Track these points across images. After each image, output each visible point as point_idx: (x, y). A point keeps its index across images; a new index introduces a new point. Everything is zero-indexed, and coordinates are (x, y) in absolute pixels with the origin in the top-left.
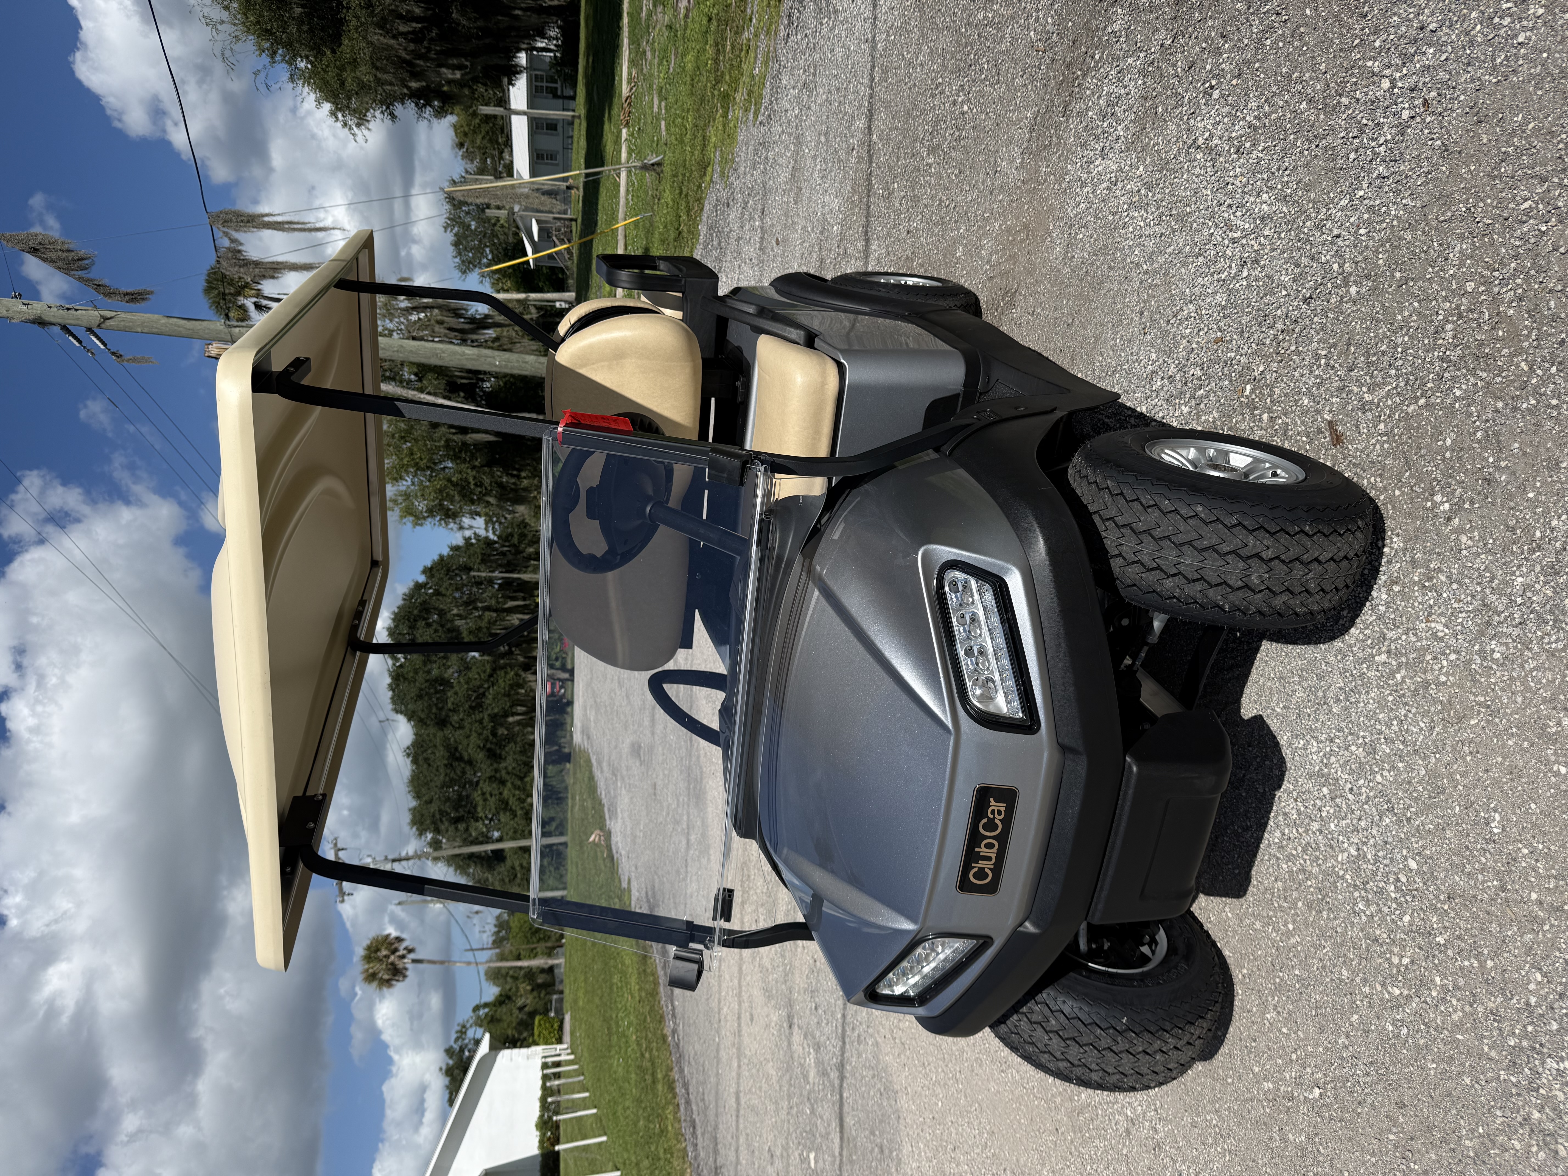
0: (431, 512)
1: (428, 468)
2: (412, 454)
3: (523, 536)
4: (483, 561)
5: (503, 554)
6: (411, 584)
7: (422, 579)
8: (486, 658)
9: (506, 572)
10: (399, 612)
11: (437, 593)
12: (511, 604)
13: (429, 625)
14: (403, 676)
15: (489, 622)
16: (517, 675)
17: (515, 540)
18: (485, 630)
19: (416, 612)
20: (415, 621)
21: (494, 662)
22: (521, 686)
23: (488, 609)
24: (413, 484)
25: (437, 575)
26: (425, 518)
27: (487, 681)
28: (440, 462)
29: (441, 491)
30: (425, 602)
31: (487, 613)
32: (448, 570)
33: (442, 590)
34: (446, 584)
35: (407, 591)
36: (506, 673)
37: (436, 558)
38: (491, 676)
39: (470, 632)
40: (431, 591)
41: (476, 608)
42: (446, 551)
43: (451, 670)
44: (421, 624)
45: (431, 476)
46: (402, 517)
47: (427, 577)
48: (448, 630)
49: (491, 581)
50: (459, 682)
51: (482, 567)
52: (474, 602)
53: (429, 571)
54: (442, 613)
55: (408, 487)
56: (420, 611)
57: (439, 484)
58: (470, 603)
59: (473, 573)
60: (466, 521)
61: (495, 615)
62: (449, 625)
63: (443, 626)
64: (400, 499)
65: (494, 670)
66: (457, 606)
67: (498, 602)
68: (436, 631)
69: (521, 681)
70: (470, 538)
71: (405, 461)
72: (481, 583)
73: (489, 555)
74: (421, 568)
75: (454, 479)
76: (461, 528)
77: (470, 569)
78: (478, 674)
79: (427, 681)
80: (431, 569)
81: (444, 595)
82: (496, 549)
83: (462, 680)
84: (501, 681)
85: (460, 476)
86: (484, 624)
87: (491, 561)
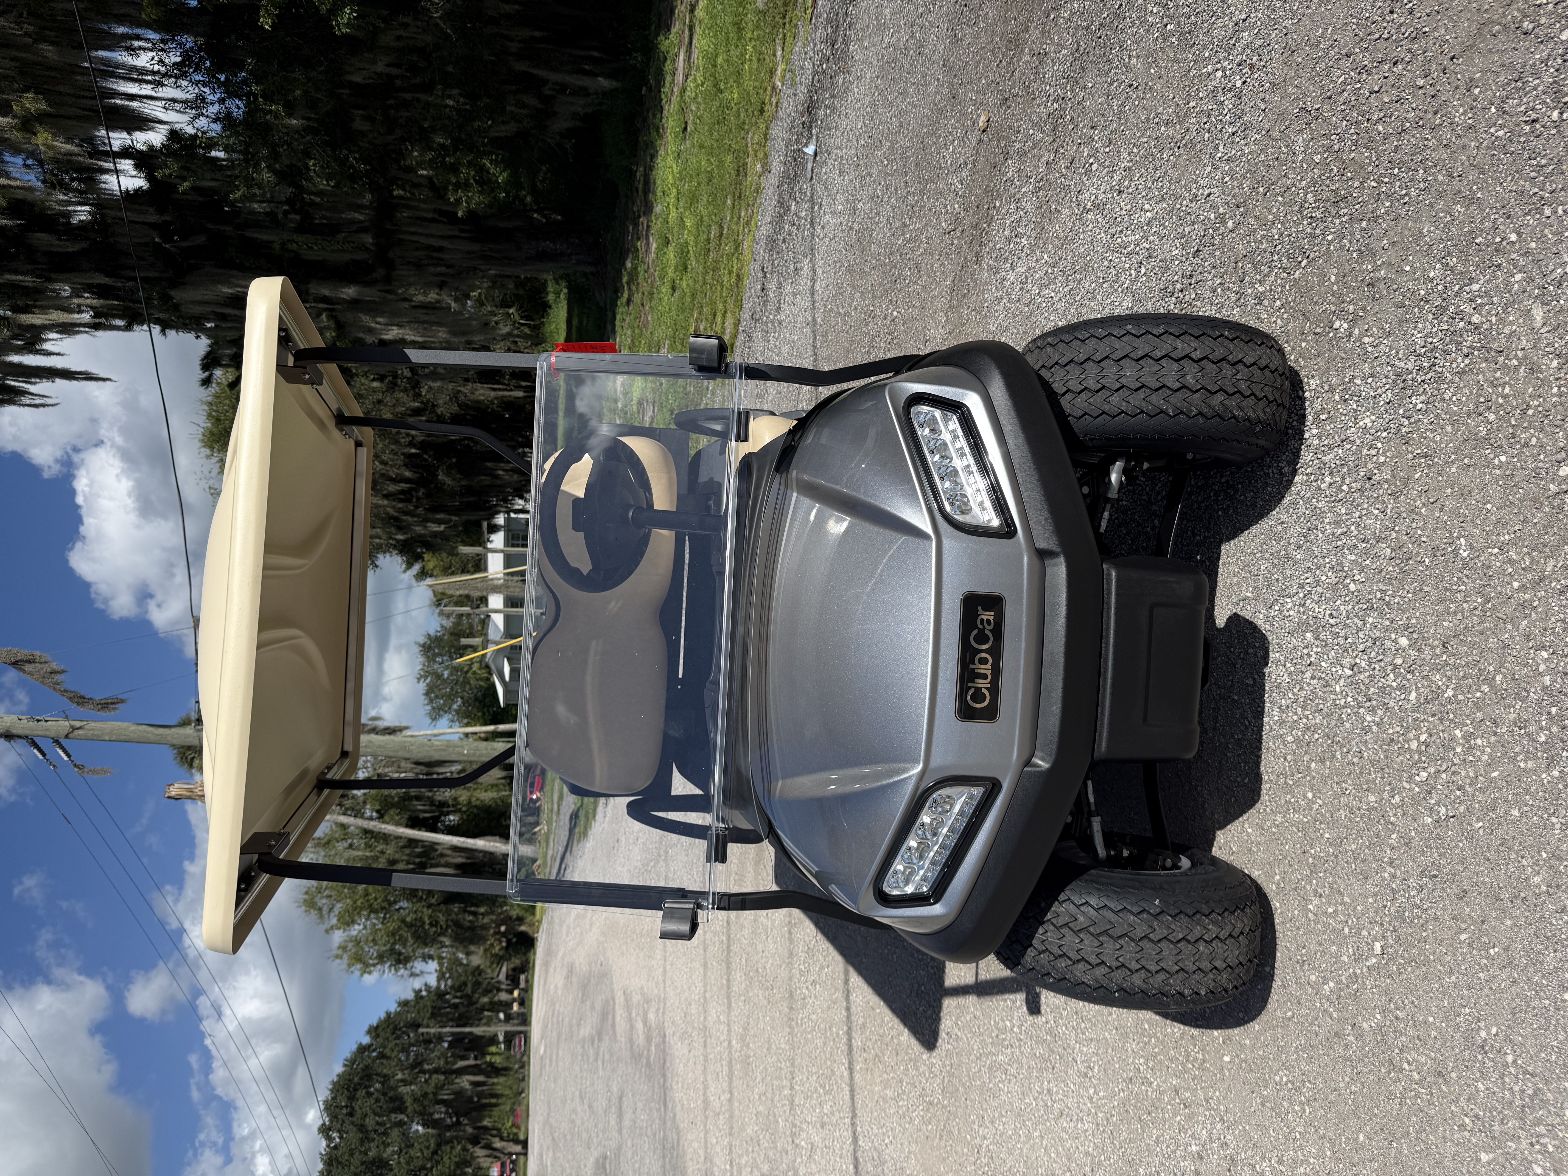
0: (381, 958)
1: (383, 908)
2: (367, 895)
3: (477, 984)
4: (433, 1016)
5: (456, 1006)
6: (354, 1047)
7: (366, 1040)
8: (430, 1130)
9: (458, 1026)
10: (339, 1082)
11: (382, 1056)
12: (461, 1064)
13: (369, 1094)
14: (337, 1159)
15: (436, 1087)
16: (464, 1149)
17: (469, 990)
18: (431, 1096)
19: (356, 1079)
20: (356, 1090)
21: (439, 1135)
22: (467, 1164)
23: (436, 1071)
24: (365, 928)
25: (382, 1034)
26: (374, 965)
27: (430, 1159)
28: (395, 902)
29: (393, 934)
30: (367, 1067)
31: (435, 1076)
32: (395, 1028)
33: (387, 1052)
34: (391, 1045)
35: (348, 1055)
36: (452, 1148)
37: (383, 1016)
38: (435, 1153)
39: (415, 1100)
40: (374, 1054)
41: (424, 1072)
42: (393, 1008)
43: (390, 1150)
44: (361, 1093)
45: (384, 918)
46: (350, 965)
47: (372, 1038)
48: (391, 1098)
49: (440, 1038)
50: (399, 1163)
51: (432, 1022)
52: (420, 1064)
53: (374, 1031)
54: (386, 1078)
55: (360, 931)
56: (361, 1078)
57: (392, 926)
58: (417, 1065)
59: (421, 1030)
60: (419, 965)
61: (442, 1077)
62: (392, 1093)
63: (385, 1094)
64: (350, 945)
65: (439, 1145)
66: (402, 1070)
67: (447, 1063)
68: (377, 1100)
69: (468, 1158)
70: (420, 991)
71: (359, 903)
72: (429, 1041)
73: (440, 1009)
74: (366, 1028)
75: (408, 919)
76: (413, 975)
77: (419, 1026)
78: (421, 1150)
79: (363, 1163)
80: (377, 1027)
81: (388, 1058)
82: (448, 1001)
83: (402, 1160)
84: (445, 1159)
85: (414, 916)
86: (430, 1089)
87: (442, 1015)
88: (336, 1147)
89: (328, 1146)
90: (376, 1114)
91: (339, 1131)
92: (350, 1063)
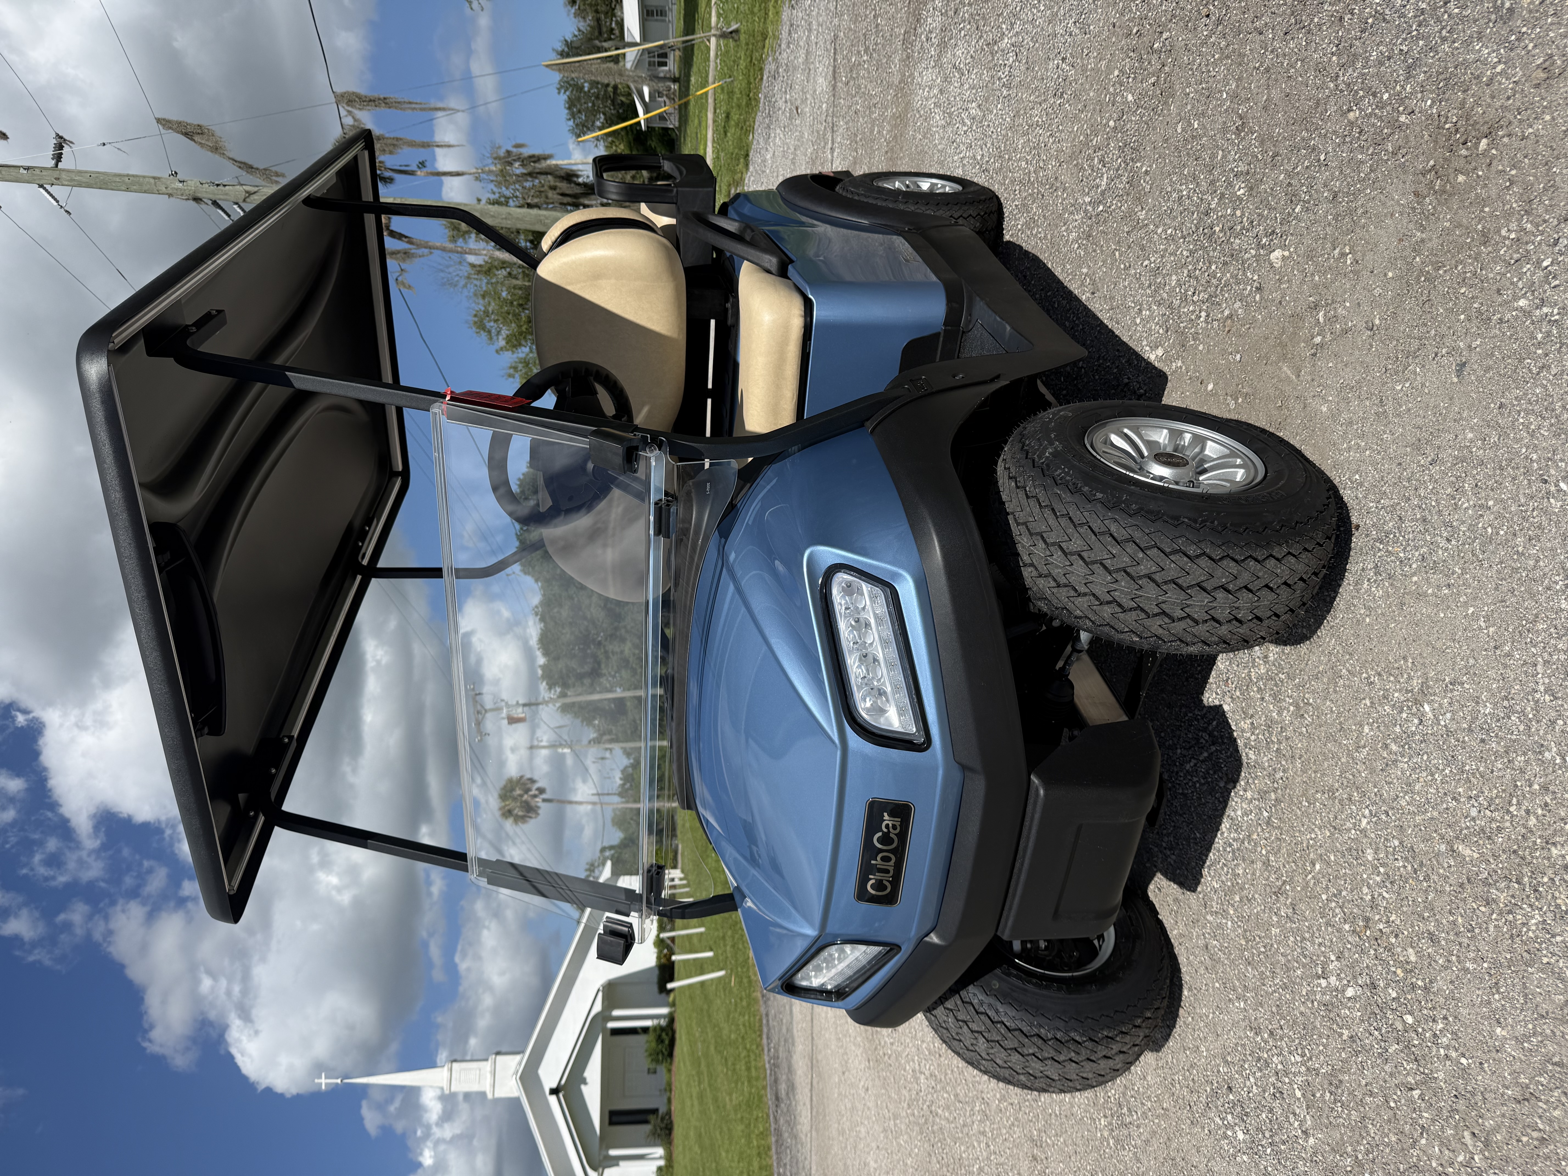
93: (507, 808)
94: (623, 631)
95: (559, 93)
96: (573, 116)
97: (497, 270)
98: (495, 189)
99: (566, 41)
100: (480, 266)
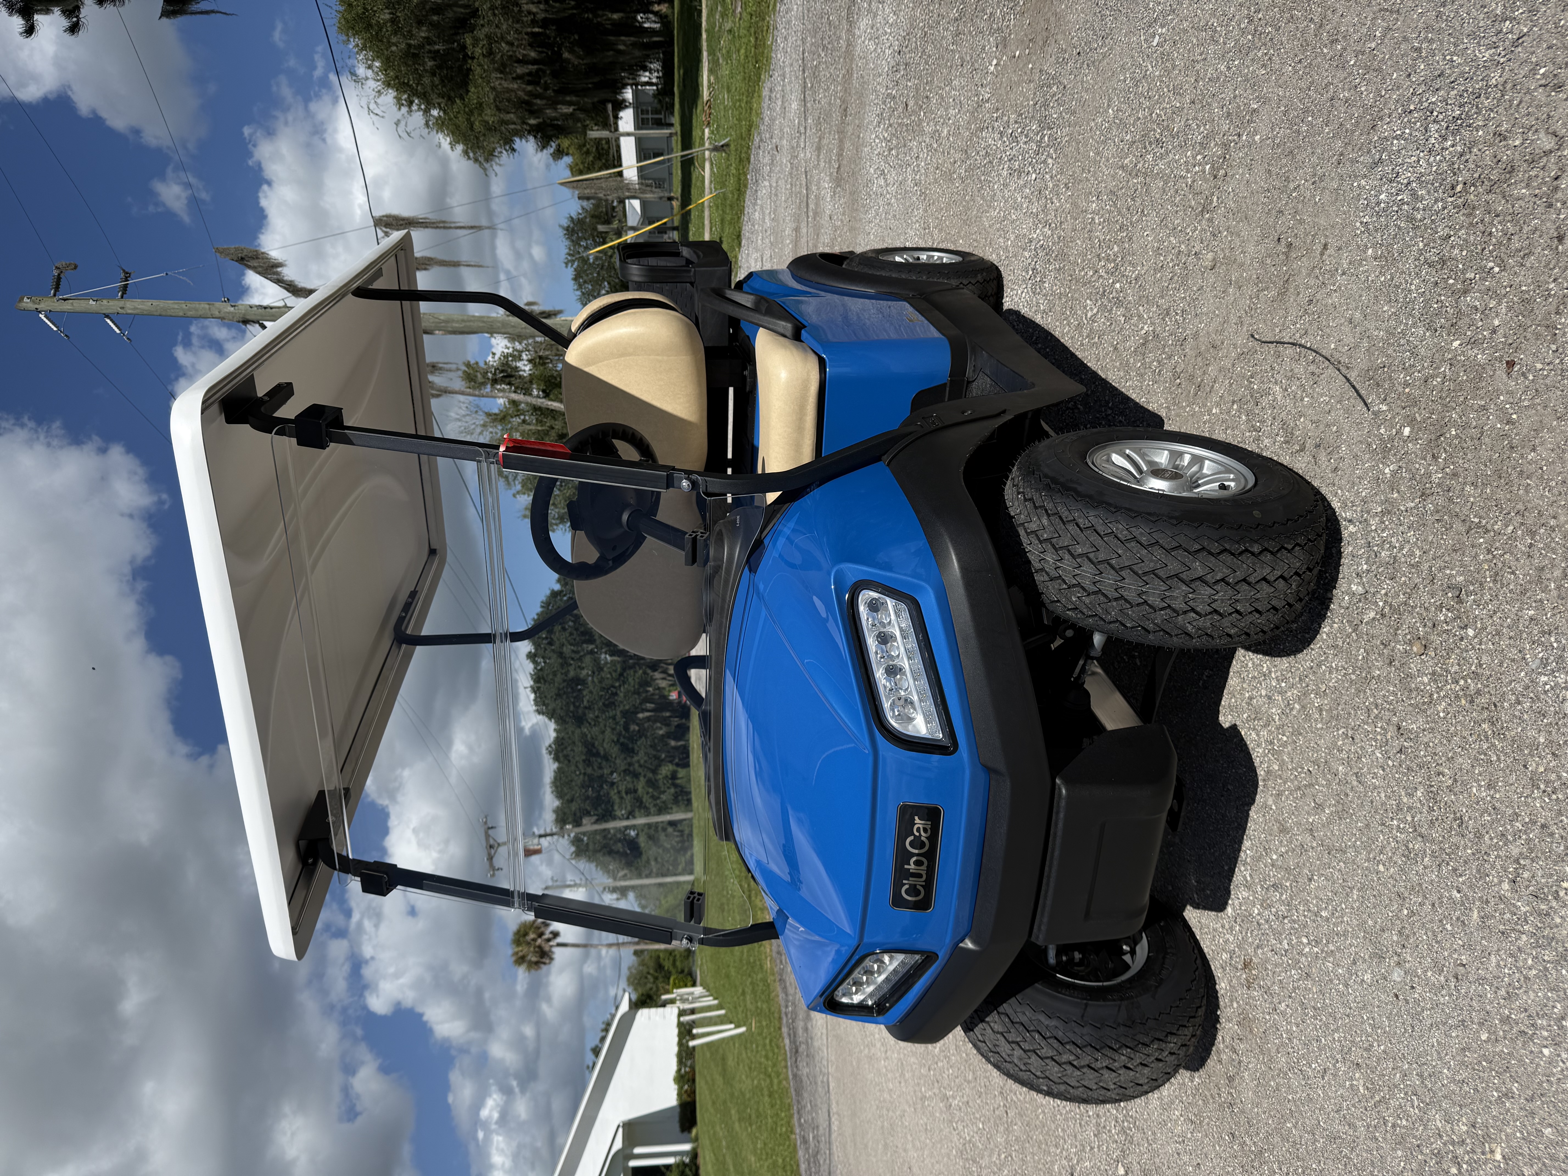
13: (564, 629)
14: (543, 678)
16: (645, 673)
20: (553, 626)
21: (624, 662)
27: (618, 680)
35: (543, 598)
36: (635, 672)
38: (621, 675)
43: (584, 672)
50: (593, 682)
69: (649, 680)
78: (610, 673)
84: (630, 680)
88: (541, 670)
89: (535, 668)
90: (571, 645)
91: (543, 658)
92: (546, 605)
93: (521, 954)
94: (636, 765)
95: (567, 267)
96: (580, 286)
97: (512, 417)
98: (509, 345)
99: (572, 218)
100: (495, 414)
